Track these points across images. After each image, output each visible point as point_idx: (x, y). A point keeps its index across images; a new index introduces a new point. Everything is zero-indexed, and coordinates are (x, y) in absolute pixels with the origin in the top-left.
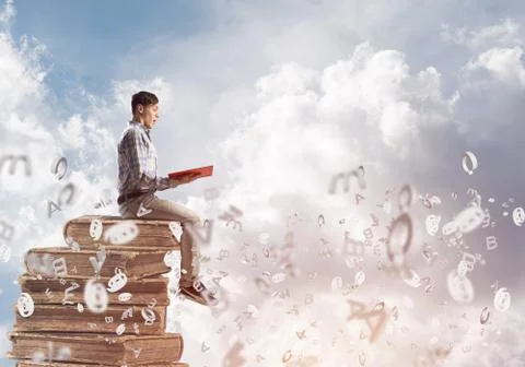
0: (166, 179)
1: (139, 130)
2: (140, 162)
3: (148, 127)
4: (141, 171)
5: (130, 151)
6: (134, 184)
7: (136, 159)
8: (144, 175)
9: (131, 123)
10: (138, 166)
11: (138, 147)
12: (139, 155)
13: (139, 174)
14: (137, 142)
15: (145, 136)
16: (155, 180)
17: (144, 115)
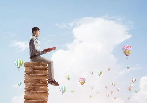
0: (43, 51)
1: (34, 38)
2: (35, 47)
3: (37, 37)
4: (36, 49)
5: (32, 44)
6: (34, 53)
7: (34, 46)
8: (37, 50)
9: (32, 36)
10: (35, 48)
11: (34, 43)
12: (35, 45)
13: (35, 50)
14: (34, 41)
15: (36, 40)
16: (40, 52)
17: (36, 34)
